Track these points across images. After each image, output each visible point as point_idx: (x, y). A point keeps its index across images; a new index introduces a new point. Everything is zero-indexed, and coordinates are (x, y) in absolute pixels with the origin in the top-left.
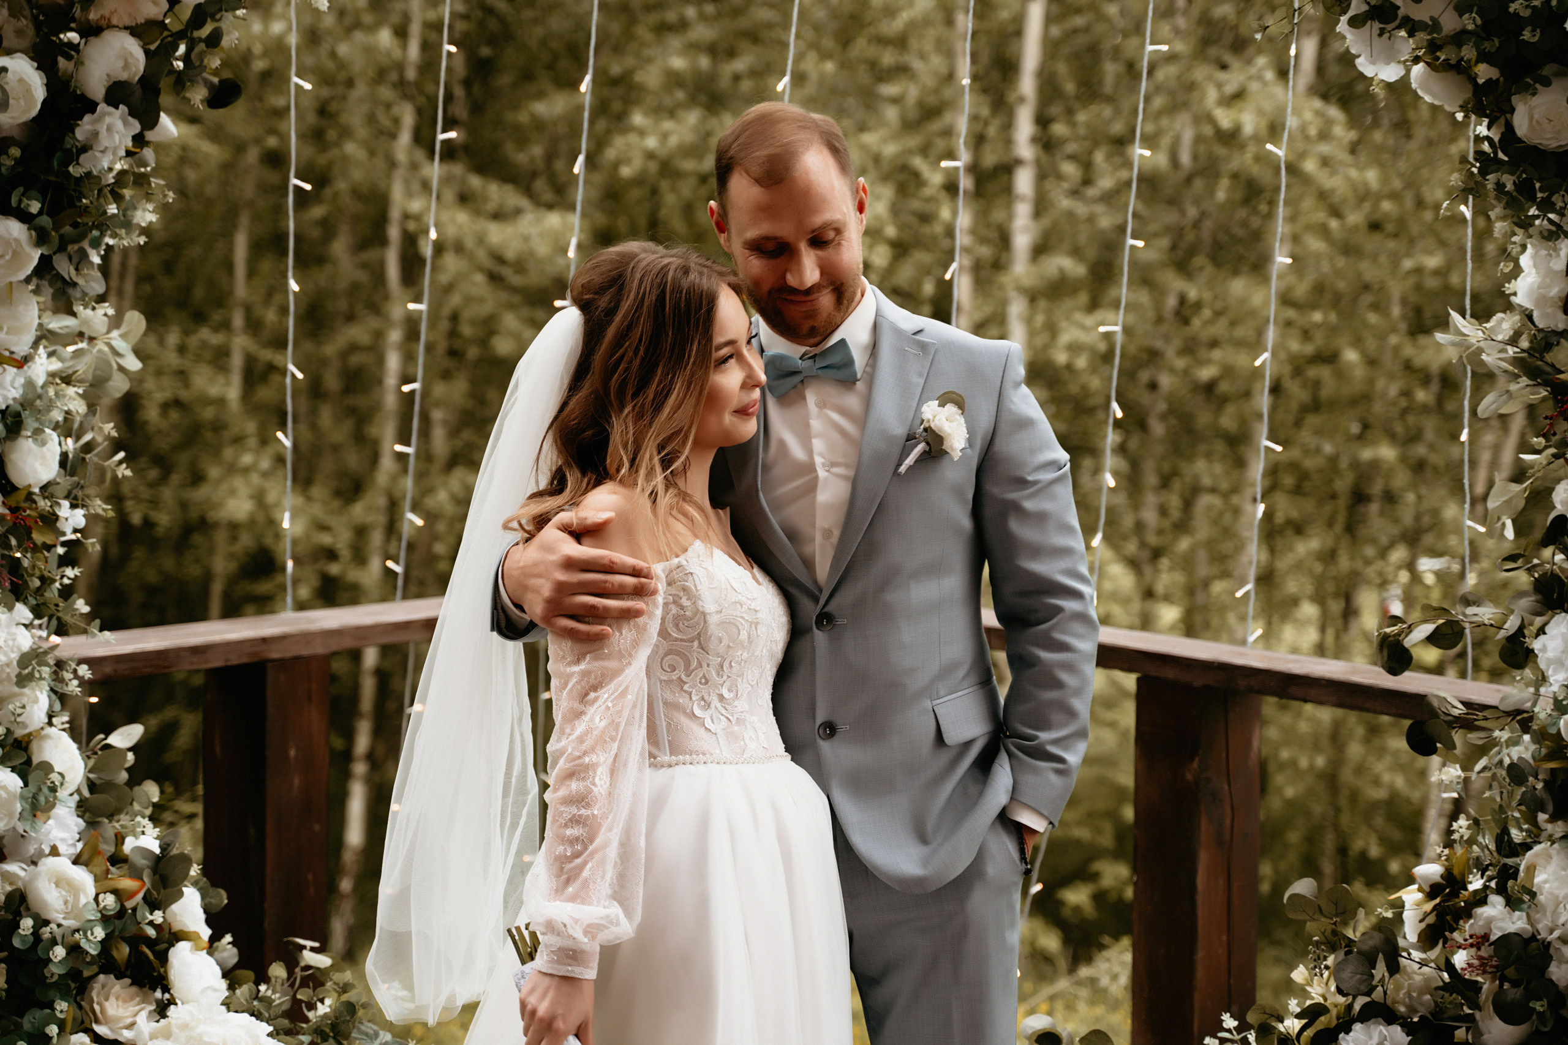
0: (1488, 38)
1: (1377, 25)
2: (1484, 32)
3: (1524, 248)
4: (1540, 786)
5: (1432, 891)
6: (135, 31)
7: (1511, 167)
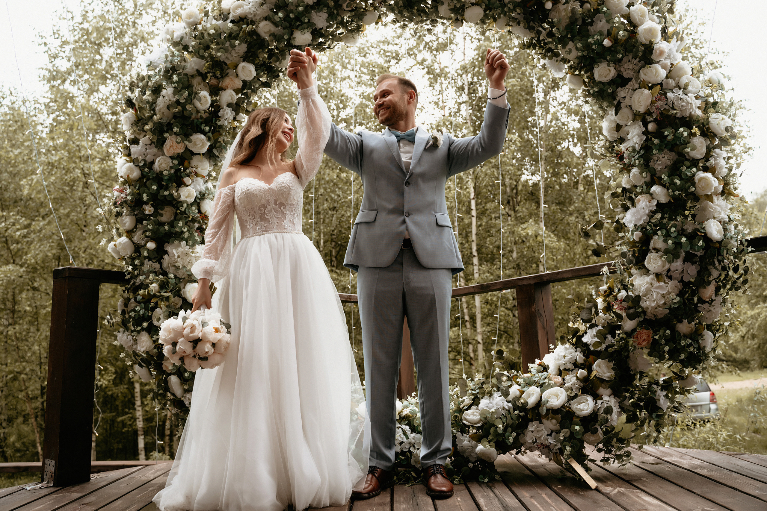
6: (234, 90)
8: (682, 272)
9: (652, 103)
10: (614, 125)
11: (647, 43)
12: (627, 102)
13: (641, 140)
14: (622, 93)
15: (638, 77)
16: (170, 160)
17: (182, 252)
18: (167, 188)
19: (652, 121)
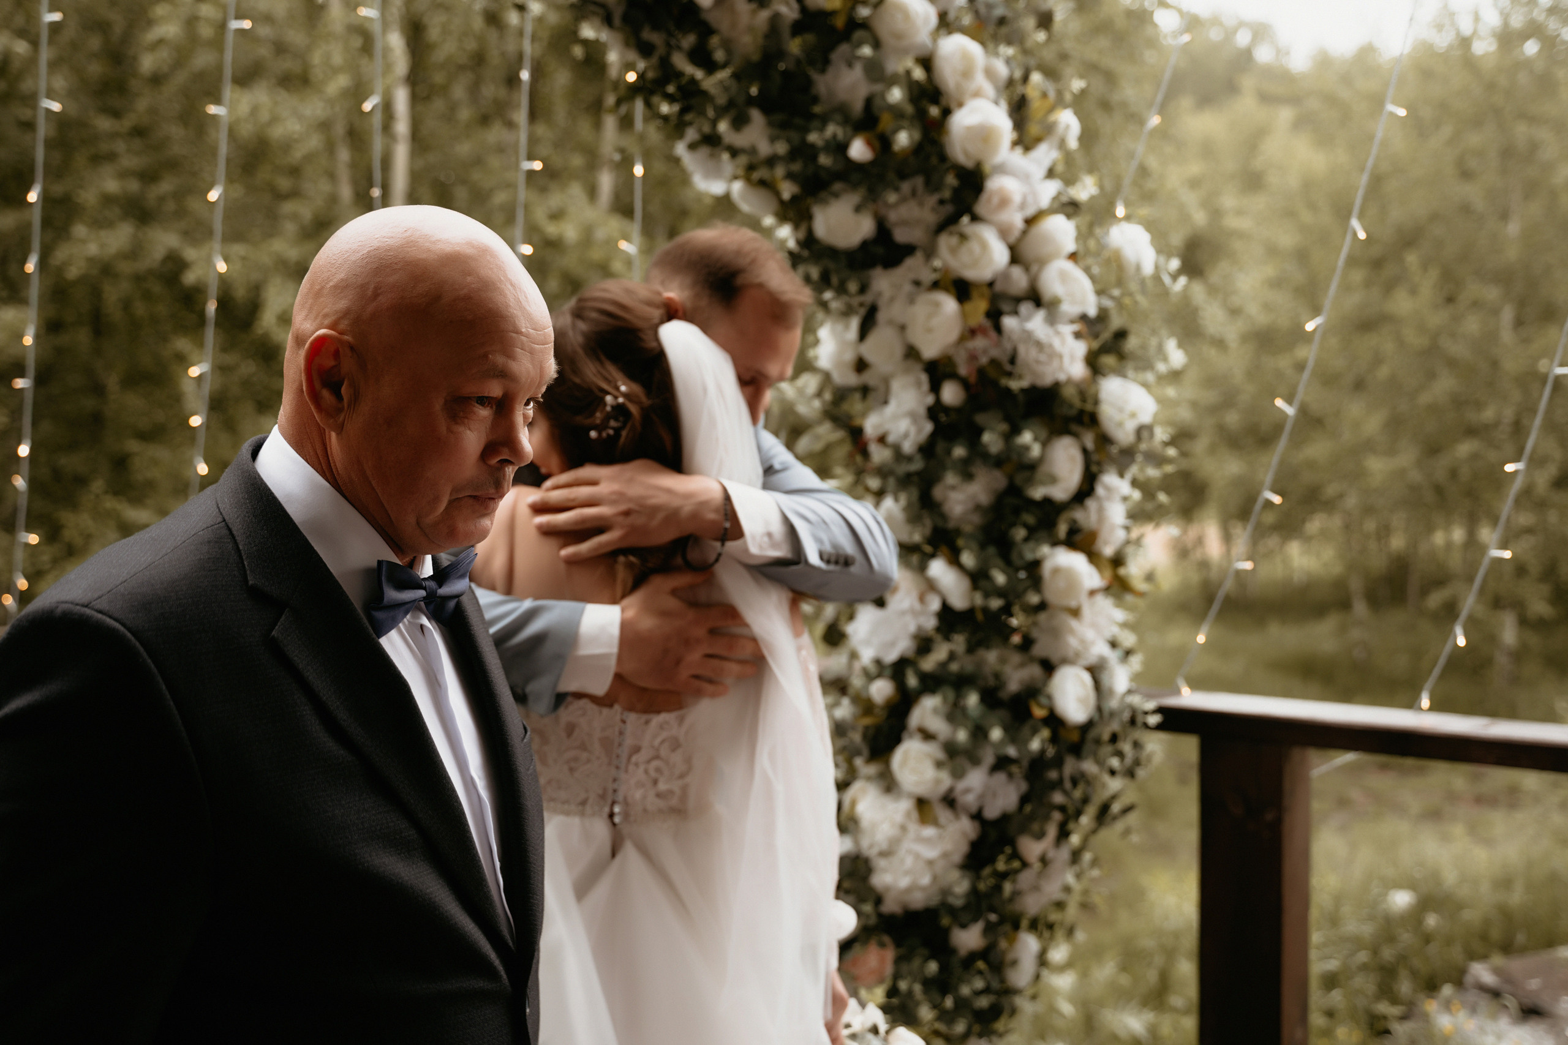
0: (794, 161)
1: (707, 150)
2: (791, 157)
3: (822, 323)
4: (857, 738)
7: (814, 262)
8: (983, 795)
9: (962, 339)
10: (849, 356)
11: (969, 164)
12: (895, 312)
13: (919, 431)
14: (883, 282)
15: (930, 252)
19: (953, 376)
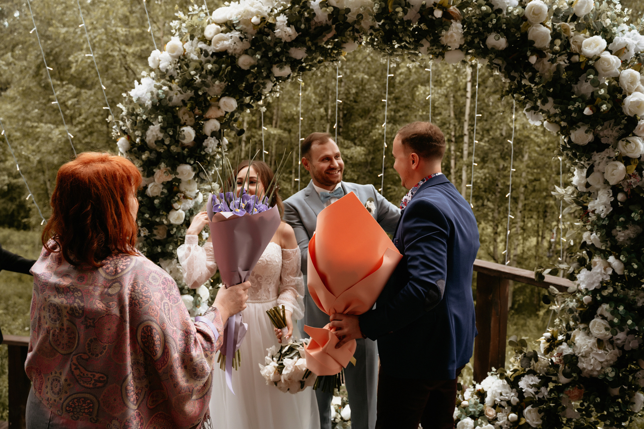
0: (563, 115)
1: (533, 111)
2: (562, 113)
3: (575, 170)
4: (577, 315)
5: (548, 340)
6: (217, 119)
7: (571, 149)
8: (624, 342)
9: (625, 179)
10: (584, 182)
11: (632, 115)
12: (601, 167)
13: (608, 210)
14: (597, 157)
15: (615, 147)
16: (161, 186)
17: (174, 269)
18: (158, 215)
19: (622, 191)
